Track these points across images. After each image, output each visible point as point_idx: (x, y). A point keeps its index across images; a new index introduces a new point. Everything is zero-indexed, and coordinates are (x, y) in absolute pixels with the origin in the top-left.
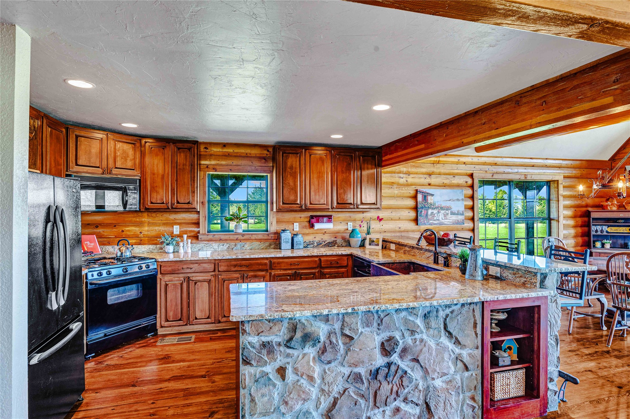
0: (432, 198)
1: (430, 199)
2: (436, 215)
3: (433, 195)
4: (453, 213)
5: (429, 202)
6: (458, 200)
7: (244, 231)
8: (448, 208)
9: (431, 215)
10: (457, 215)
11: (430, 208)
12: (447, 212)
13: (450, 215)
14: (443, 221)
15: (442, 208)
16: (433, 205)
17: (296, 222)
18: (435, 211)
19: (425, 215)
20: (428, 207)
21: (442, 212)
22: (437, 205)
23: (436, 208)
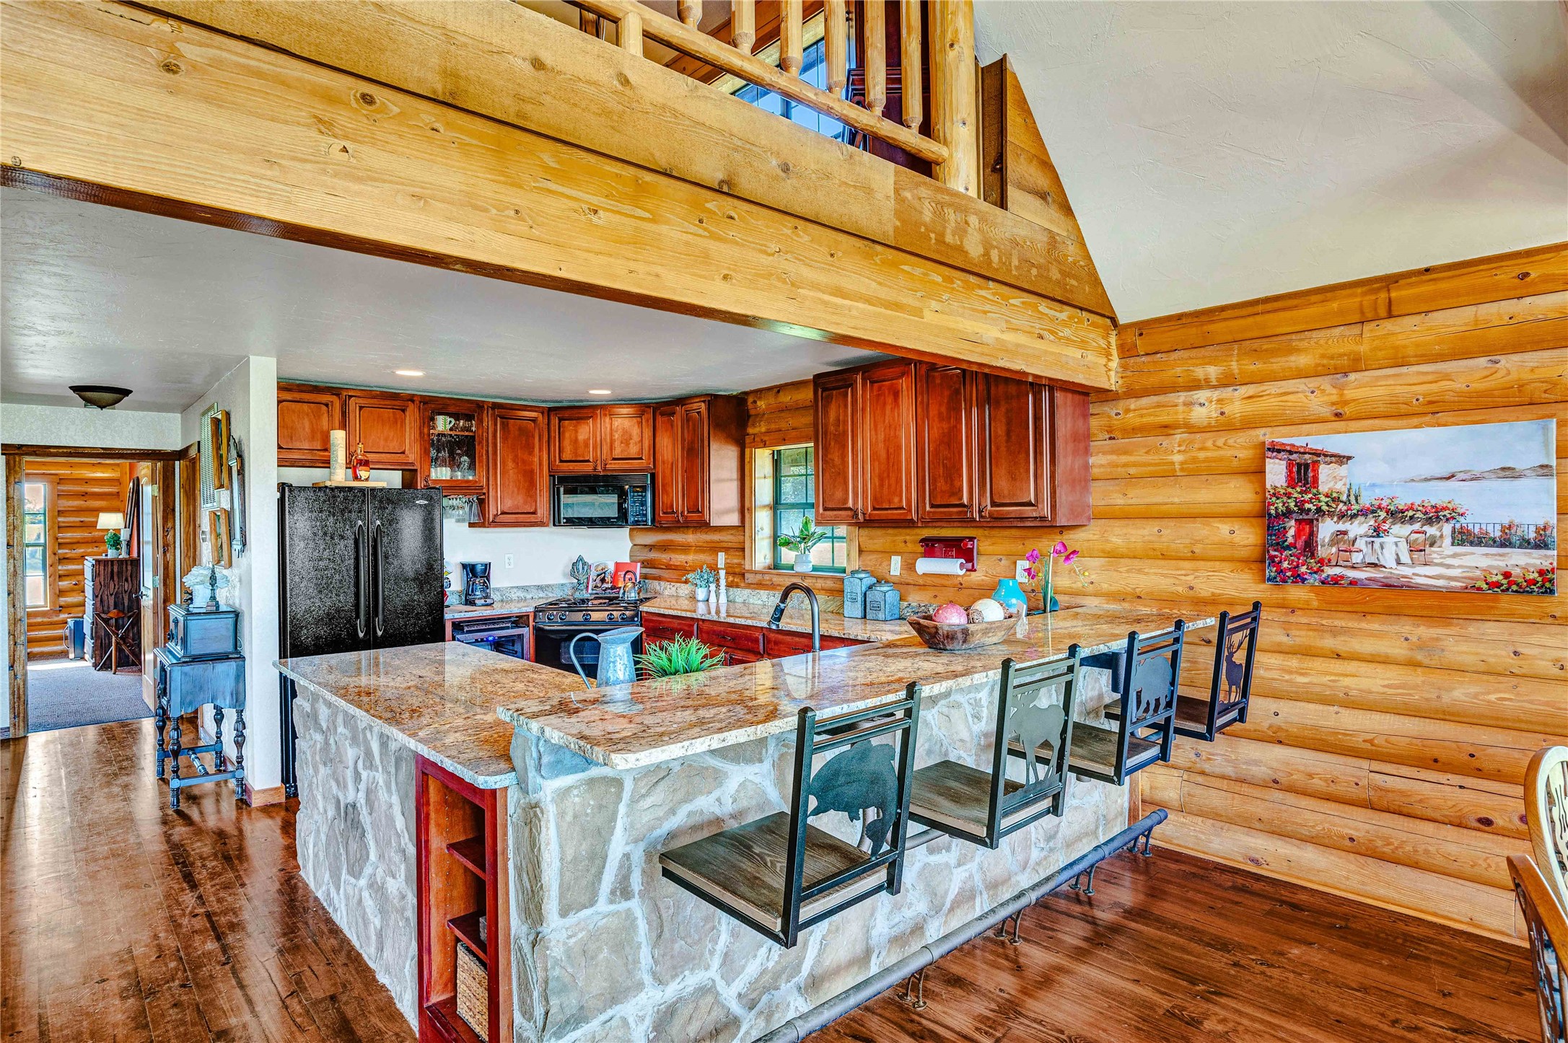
0: (1343, 470)
1: (1330, 480)
2: (1361, 544)
3: (1342, 459)
4: (1464, 537)
5: (1323, 488)
6: (1508, 473)
7: (815, 569)
8: (1434, 515)
9: (1333, 542)
10: (1505, 543)
11: (1331, 514)
12: (1432, 531)
13: (1447, 546)
14: (1407, 571)
15: (1397, 515)
16: (1346, 503)
17: (897, 553)
18: (1358, 528)
19: (1300, 543)
20: (1319, 510)
21: (1401, 530)
22: (1366, 501)
23: (1364, 512)
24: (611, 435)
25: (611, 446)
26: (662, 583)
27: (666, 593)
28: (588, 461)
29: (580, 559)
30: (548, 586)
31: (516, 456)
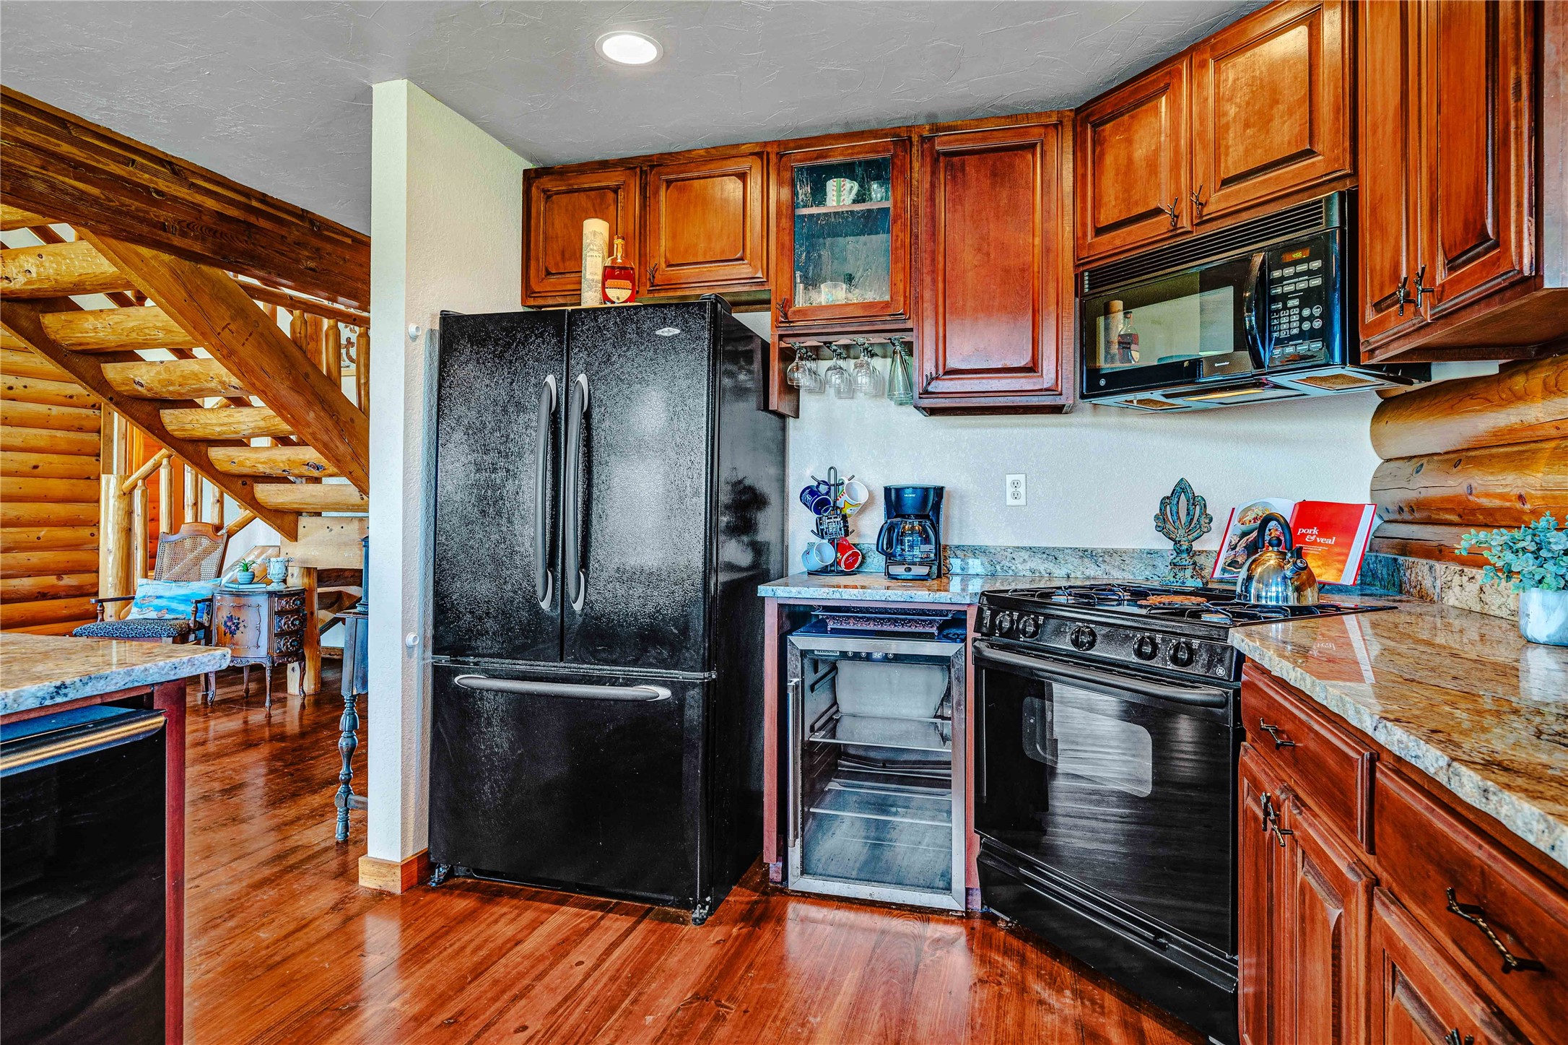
24: (1219, 114)
25: (1217, 147)
26: (1439, 567)
27: (1451, 599)
28: (1158, 212)
29: (1182, 488)
30: (1111, 553)
31: (984, 238)
